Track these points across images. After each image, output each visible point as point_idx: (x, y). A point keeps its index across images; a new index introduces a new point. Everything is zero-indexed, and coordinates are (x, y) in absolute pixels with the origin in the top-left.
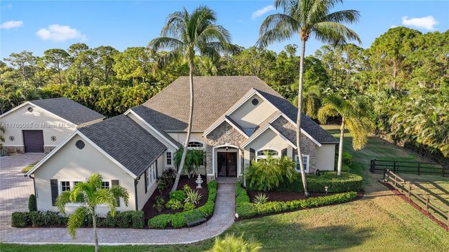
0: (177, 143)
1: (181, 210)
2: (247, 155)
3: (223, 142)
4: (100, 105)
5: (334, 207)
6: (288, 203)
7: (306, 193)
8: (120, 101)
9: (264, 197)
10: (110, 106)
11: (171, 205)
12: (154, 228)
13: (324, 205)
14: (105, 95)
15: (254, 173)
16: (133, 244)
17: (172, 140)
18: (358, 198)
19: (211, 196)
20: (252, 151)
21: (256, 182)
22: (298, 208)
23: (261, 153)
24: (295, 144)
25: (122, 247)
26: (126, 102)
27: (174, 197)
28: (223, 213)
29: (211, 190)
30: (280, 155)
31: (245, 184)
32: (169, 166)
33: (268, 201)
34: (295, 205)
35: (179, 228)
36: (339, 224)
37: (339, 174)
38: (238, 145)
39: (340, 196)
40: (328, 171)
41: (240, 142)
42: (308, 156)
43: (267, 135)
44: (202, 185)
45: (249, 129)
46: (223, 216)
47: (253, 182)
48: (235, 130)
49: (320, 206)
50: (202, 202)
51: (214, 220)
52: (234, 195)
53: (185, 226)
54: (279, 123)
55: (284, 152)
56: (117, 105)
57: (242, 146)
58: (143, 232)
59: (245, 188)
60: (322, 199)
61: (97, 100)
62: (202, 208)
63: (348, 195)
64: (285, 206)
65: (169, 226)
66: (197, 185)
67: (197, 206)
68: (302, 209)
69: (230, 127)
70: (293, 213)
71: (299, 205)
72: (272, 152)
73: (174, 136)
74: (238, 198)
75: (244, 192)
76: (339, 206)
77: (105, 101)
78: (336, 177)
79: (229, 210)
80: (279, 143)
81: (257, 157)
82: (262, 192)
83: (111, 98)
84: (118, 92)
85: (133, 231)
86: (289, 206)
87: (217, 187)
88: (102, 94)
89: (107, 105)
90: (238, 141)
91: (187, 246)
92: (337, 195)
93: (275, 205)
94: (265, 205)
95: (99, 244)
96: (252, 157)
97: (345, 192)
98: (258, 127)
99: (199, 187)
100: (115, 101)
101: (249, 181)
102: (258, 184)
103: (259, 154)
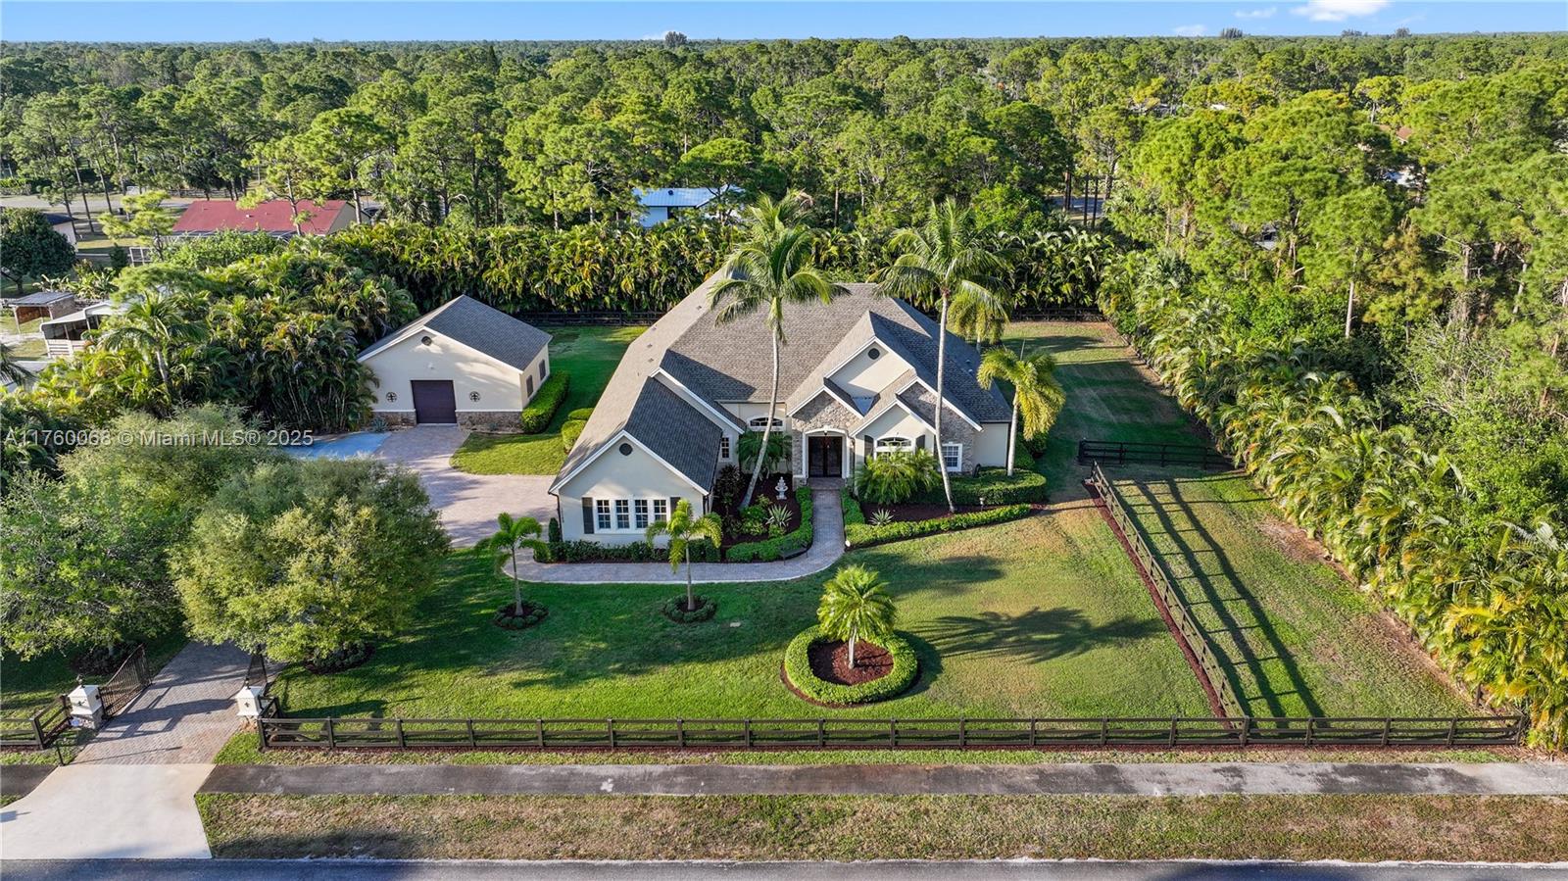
0: (739, 422)
1: (765, 536)
2: (860, 448)
3: (819, 424)
4: (495, 279)
5: (990, 529)
6: (922, 524)
7: (952, 507)
8: (544, 268)
9: (887, 514)
10: (520, 283)
11: (749, 528)
12: (736, 562)
13: (977, 525)
14: (504, 254)
15: (869, 480)
16: (716, 582)
17: (731, 417)
18: (1032, 513)
19: (806, 514)
20: (869, 440)
21: (874, 491)
22: (936, 531)
23: (881, 443)
24: (933, 425)
25: (704, 585)
26: (557, 272)
27: (749, 516)
28: (827, 540)
29: (804, 504)
30: (912, 448)
31: (856, 493)
32: (726, 460)
33: (892, 521)
34: (931, 527)
35: (770, 561)
36: (989, 553)
37: (1010, 473)
38: (846, 428)
39: (1001, 511)
40: (994, 468)
41: (848, 424)
42: (960, 446)
43: (892, 415)
44: (786, 493)
45: (864, 402)
46: (828, 544)
47: (869, 491)
48: (840, 405)
49: (969, 527)
50: (794, 524)
51: (815, 549)
52: (839, 510)
53: (779, 558)
54: (914, 392)
55: (921, 442)
56: (536, 281)
57: (853, 433)
58: (722, 567)
59: (856, 498)
60: (973, 516)
61: (487, 267)
62: (796, 534)
63: (1016, 509)
64: (917, 529)
65: (755, 558)
66: (778, 493)
67: (789, 530)
68: (942, 532)
69: (832, 400)
70: (927, 539)
71: (938, 526)
72: (897, 442)
73: (733, 409)
74: (848, 516)
75: (856, 506)
76: (998, 526)
77: (505, 270)
78: (1003, 478)
79: (835, 536)
80: (911, 427)
81: (877, 449)
82: (884, 507)
83: (521, 264)
84: (537, 247)
85: (708, 566)
86: (923, 529)
87: (812, 497)
88: (496, 248)
89: (514, 280)
90: (845, 423)
91: (786, 583)
92: (998, 510)
93: (901, 527)
94: (888, 527)
95: (693, 582)
96: (869, 450)
97: (1013, 504)
98: (877, 397)
99: (782, 496)
100: (530, 271)
101: (863, 489)
102: (877, 494)
103: (880, 444)
